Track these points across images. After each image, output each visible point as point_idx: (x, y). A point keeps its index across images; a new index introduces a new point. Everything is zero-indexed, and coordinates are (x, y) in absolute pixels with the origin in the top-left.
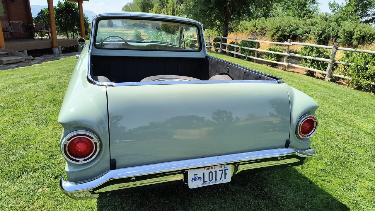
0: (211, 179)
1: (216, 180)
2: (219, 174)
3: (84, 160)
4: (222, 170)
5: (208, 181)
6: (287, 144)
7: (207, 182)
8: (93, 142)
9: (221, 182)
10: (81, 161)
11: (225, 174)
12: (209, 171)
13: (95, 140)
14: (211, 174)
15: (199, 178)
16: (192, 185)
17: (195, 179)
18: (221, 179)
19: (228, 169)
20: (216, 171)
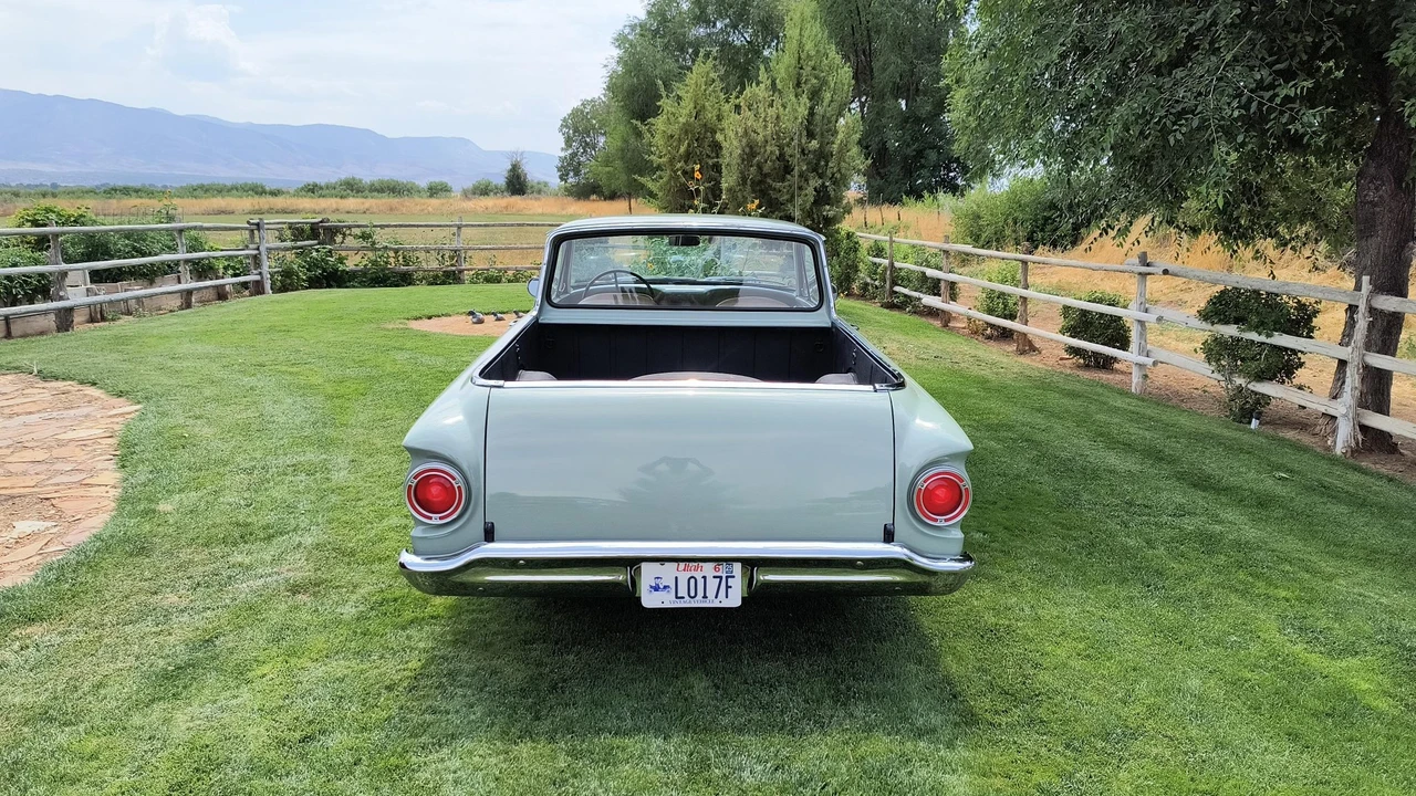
0: (692, 594)
1: (705, 597)
2: (712, 584)
3: (441, 518)
4: (721, 578)
5: (687, 597)
6: (889, 537)
7: (683, 598)
8: (456, 486)
9: (716, 604)
10: (436, 519)
11: (728, 587)
12: (689, 575)
13: (458, 482)
14: (692, 581)
15: (665, 587)
16: (650, 600)
17: (656, 588)
18: (716, 597)
19: (733, 577)
20: (704, 577)
